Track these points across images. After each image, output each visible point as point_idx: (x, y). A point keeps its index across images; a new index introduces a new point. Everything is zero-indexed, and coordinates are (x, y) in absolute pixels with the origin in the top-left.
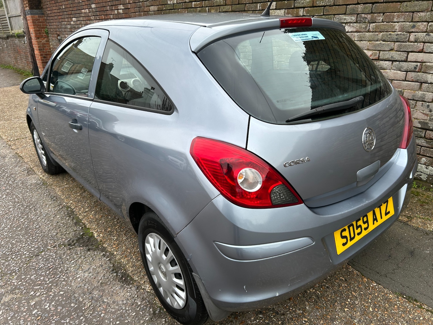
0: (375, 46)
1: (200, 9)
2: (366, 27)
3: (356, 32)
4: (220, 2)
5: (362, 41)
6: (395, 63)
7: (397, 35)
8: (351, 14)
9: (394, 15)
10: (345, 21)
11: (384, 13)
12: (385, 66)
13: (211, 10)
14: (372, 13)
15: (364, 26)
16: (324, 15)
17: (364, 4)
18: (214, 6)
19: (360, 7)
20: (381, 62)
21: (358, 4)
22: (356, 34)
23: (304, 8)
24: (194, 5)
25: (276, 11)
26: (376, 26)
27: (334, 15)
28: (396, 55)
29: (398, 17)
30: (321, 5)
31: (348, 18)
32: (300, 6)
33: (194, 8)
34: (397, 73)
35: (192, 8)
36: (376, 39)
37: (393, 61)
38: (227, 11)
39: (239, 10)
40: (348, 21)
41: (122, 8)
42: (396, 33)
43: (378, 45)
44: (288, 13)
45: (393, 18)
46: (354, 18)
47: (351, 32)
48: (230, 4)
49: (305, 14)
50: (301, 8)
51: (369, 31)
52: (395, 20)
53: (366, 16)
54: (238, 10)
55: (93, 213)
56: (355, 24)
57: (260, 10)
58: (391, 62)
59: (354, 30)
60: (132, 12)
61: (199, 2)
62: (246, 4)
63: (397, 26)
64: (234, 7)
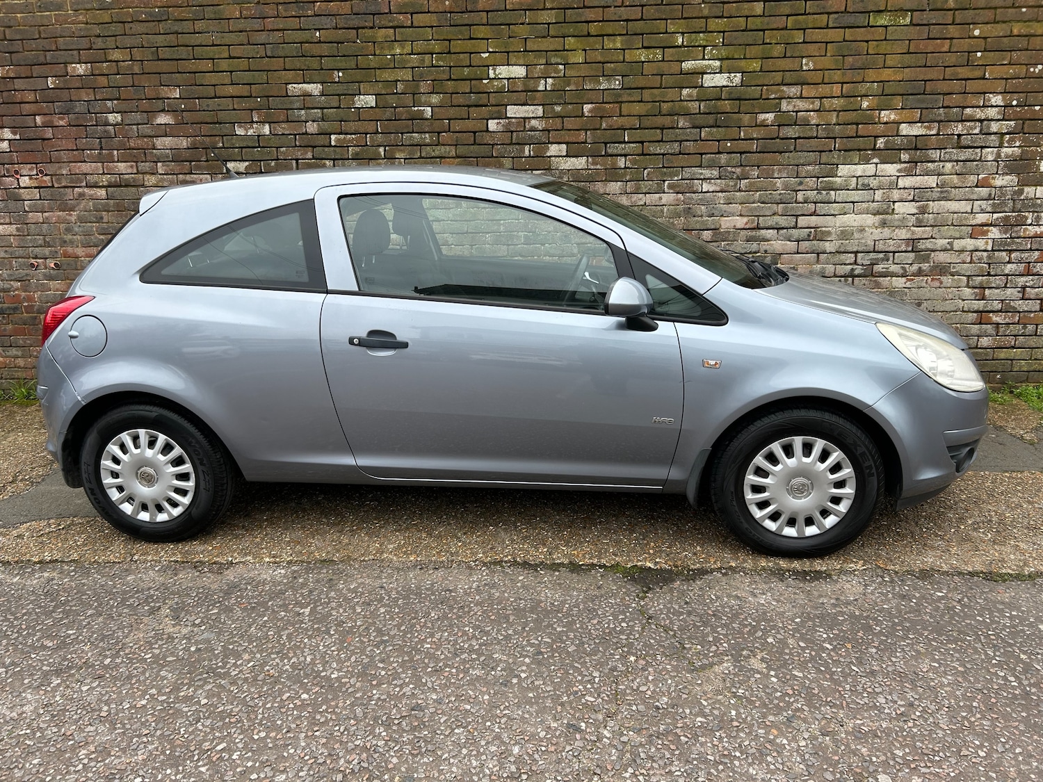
0: (751, 210)
1: (357, 149)
2: (736, 185)
3: (722, 192)
4: (421, 138)
5: (731, 203)
6: (782, 232)
7: (780, 194)
8: (709, 167)
9: (773, 170)
10: (702, 177)
11: (758, 167)
12: (768, 236)
14: (741, 165)
15: (731, 183)
16: (664, 167)
17: (727, 153)
18: (402, 145)
19: (723, 158)
20: (763, 232)
21: (719, 153)
22: (720, 194)
23: (625, 156)
24: (337, 140)
25: (568, 159)
26: (751, 184)
27: (682, 167)
28: (782, 221)
29: (780, 171)
30: (657, 152)
31: (707, 173)
32: (619, 152)
33: (335, 146)
34: (786, 244)
35: (331, 146)
36: (752, 200)
37: (778, 229)
40: (707, 177)
41: (11, 136)
42: (778, 192)
43: (755, 208)
44: (594, 164)
45: (773, 172)
46: (715, 173)
47: (713, 192)
48: (450, 143)
49: (630, 166)
50: (621, 155)
51: (740, 190)
52: (776, 175)
53: (733, 170)
56: (719, 181)
59: (718, 189)
60: (62, 148)
61: (354, 136)
62: (493, 145)
63: (779, 183)
64: (462, 150)
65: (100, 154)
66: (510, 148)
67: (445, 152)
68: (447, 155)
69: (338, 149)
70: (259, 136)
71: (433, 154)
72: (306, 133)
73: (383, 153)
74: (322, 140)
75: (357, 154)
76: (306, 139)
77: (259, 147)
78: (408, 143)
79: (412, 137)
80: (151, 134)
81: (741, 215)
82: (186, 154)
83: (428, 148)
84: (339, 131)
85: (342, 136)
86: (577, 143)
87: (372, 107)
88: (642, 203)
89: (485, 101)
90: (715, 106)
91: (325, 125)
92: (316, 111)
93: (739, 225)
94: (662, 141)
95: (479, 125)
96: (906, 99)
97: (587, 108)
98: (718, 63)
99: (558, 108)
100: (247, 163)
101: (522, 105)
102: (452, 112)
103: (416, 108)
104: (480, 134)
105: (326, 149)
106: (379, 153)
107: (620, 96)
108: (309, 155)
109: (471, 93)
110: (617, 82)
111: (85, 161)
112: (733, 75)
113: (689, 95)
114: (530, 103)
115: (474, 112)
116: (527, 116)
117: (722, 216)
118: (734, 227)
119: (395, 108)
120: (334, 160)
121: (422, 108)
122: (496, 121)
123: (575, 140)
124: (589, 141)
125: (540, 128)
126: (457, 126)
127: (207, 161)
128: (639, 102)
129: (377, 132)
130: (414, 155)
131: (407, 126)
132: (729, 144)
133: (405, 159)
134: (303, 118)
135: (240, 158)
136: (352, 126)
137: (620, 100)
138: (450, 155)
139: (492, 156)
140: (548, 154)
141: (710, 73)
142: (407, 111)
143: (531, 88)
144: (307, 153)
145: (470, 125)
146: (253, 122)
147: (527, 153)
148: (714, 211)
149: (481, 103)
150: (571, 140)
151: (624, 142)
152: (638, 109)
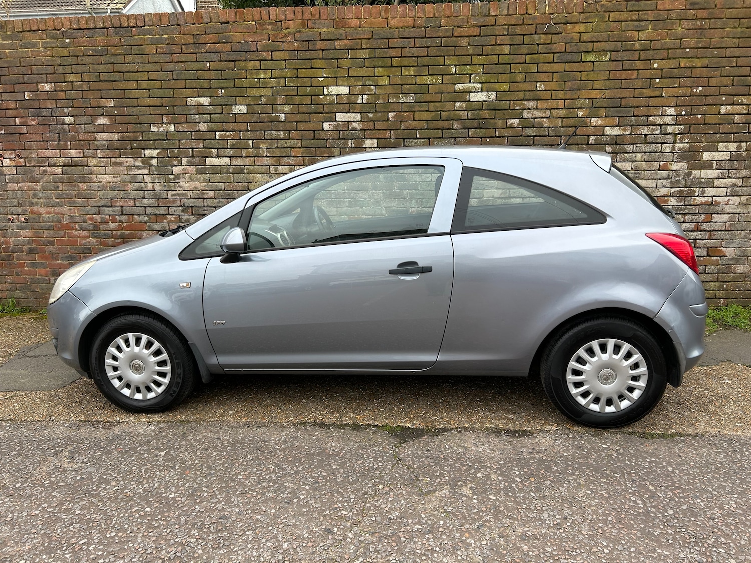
1: (234, 141)
4: (278, 134)
13: (260, 144)
18: (265, 139)
24: (220, 135)
33: (218, 139)
35: (216, 139)
38: (293, 146)
39: (316, 147)
48: (297, 138)
54: (314, 147)
57: (352, 147)
61: (231, 133)
62: (327, 139)
64: (305, 143)
65: (58, 144)
66: (339, 141)
67: (294, 144)
68: (295, 146)
69: (220, 141)
70: (167, 132)
71: (286, 145)
72: (199, 131)
73: (251, 144)
74: (210, 135)
75: (234, 145)
76: (199, 135)
77: (167, 139)
78: (269, 137)
79: (271, 133)
80: (93, 131)
81: (497, 188)
82: (117, 144)
83: (282, 141)
84: (221, 129)
85: (224, 133)
86: (385, 138)
87: (244, 113)
88: (429, 180)
89: (321, 110)
90: (478, 114)
91: (212, 125)
92: (206, 115)
93: (496, 196)
94: (442, 137)
95: (316, 126)
96: (609, 110)
97: (391, 115)
98: (479, 85)
99: (371, 115)
100: (158, 151)
101: (346, 113)
102: (299, 117)
103: (274, 114)
104: (318, 132)
105: (213, 141)
106: (249, 144)
107: (413, 107)
108: (201, 145)
109: (312, 104)
110: (411, 98)
111: (48, 149)
112: (490, 93)
113: (460, 107)
114: (352, 111)
115: (314, 117)
116: (350, 120)
117: (484, 189)
118: (493, 197)
119: (260, 114)
120: (218, 148)
121: (279, 114)
122: (329, 123)
123: (383, 137)
124: (392, 137)
125: (359, 128)
126: (302, 126)
127: (131, 149)
128: (426, 111)
129: (248, 130)
130: (272, 145)
131: (268, 126)
132: (488, 140)
133: (267, 148)
134: (197, 120)
135: (153, 147)
136: (231, 126)
137: (413, 109)
138: (298, 146)
139: (326, 147)
140: (365, 146)
141: (474, 92)
142: (268, 116)
143: (352, 101)
144: (199, 144)
145: (311, 126)
146: (163, 123)
147: (350, 145)
148: (479, 186)
149: (318, 111)
150: (380, 137)
151: (416, 138)
152: (425, 115)
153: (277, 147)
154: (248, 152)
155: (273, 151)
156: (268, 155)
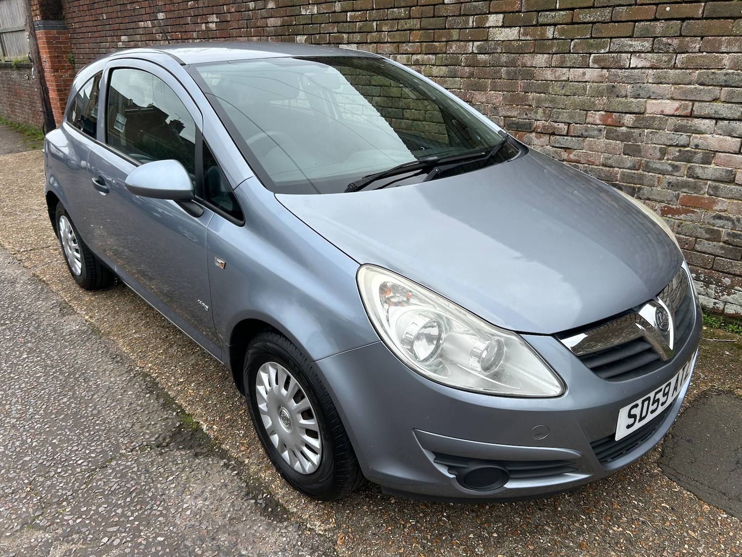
0: (685, 92)
1: (361, 24)
2: (670, 61)
3: (652, 68)
4: (399, 13)
5: (661, 83)
6: (721, 123)
7: (726, 74)
8: (642, 37)
9: (720, 41)
10: (631, 50)
11: (702, 37)
12: (703, 128)
13: (382, 26)
14: (681, 36)
15: (665, 58)
16: (591, 38)
17: (666, 20)
18: (387, 20)
19: (659, 26)
20: (696, 121)
21: (656, 20)
22: (650, 71)
23: (555, 25)
24: (351, 16)
25: (503, 29)
26: (689, 59)
27: (611, 38)
28: (723, 109)
29: (729, 43)
30: (586, 20)
31: (637, 44)
32: (549, 22)
33: (350, 22)
34: (725, 140)
35: (347, 22)
36: (687, 81)
37: (717, 120)
38: (412, 28)
39: (435, 28)
40: (637, 49)
41: (215, 20)
42: (724, 71)
43: (691, 91)
44: (525, 34)
45: (720, 45)
46: (647, 44)
47: (642, 68)
48: (417, 16)
49: (557, 36)
50: (550, 25)
51: (674, 67)
52: (723, 49)
53: (670, 41)
54: (432, 28)
55: (193, 385)
56: (650, 55)
57: (472, 28)
58: (714, 121)
59: (648, 65)
60: (234, 27)
61: (359, 13)
62: (447, 17)
63: (726, 59)
64: (425, 22)
65: (247, 31)
66: (458, 19)
67: (413, 24)
68: (414, 28)
69: (351, 24)
70: (312, 15)
71: (406, 27)
72: (336, 12)
73: (375, 27)
74: (343, 17)
75: (360, 28)
76: (335, 17)
77: (312, 24)
78: (391, 17)
79: (393, 11)
80: (266, 16)
81: (672, 99)
82: (280, 30)
83: (403, 21)
84: (351, 9)
85: (353, 13)
86: (513, 12)
88: (565, 78)
91: (344, 5)
93: (668, 111)
94: (593, 7)
100: (306, 37)
104: (438, 6)
105: (347, 24)
106: (373, 27)
111: (241, 37)
117: (649, 98)
118: (662, 113)
120: (350, 33)
123: (511, 10)
124: (523, 10)
127: (289, 35)
129: (373, 9)
130: (393, 29)
132: (668, 9)
133: (389, 32)
135: (302, 33)
136: (359, 4)
138: (416, 28)
139: (445, 28)
140: (487, 25)
146: (309, 4)
147: (471, 24)
148: (640, 92)
150: (507, 10)
151: (555, 10)
153: (398, 30)
154: (372, 37)
155: (394, 34)
156: (389, 40)
